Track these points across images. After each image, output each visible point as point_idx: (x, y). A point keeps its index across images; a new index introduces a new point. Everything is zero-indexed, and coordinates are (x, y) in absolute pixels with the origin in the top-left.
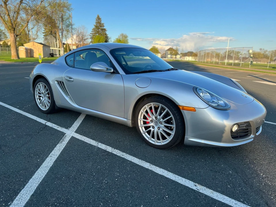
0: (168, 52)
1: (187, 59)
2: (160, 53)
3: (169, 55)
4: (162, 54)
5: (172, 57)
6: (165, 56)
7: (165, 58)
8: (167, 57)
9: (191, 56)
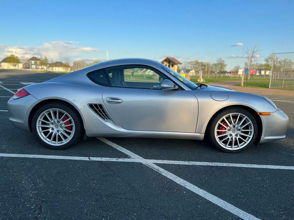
0: (31, 62)
1: (55, 69)
2: (20, 63)
3: (33, 65)
4: (23, 64)
5: (37, 68)
6: (28, 66)
7: (29, 68)
8: (30, 68)
9: (61, 67)
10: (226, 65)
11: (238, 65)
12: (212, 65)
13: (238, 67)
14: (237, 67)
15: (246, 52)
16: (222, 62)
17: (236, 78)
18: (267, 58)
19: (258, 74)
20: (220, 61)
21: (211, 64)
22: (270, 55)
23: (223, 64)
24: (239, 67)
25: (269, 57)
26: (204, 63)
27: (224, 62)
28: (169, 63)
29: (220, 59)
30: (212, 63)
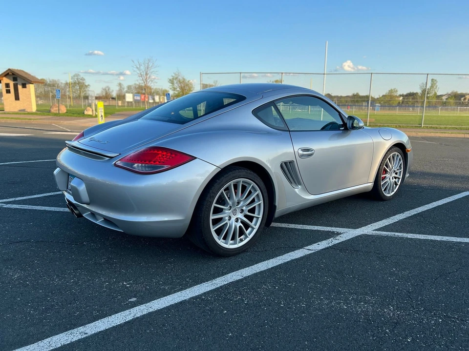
10: (89, 85)
11: (108, 87)
12: (63, 85)
13: (107, 89)
14: (105, 89)
15: (137, 68)
16: (81, 81)
17: (124, 108)
18: (171, 78)
19: (151, 101)
20: (77, 79)
21: (62, 83)
22: (175, 74)
23: (84, 83)
24: (109, 90)
25: (172, 76)
26: (48, 81)
27: (84, 80)
28: (15, 79)
29: (77, 75)
30: (64, 82)
